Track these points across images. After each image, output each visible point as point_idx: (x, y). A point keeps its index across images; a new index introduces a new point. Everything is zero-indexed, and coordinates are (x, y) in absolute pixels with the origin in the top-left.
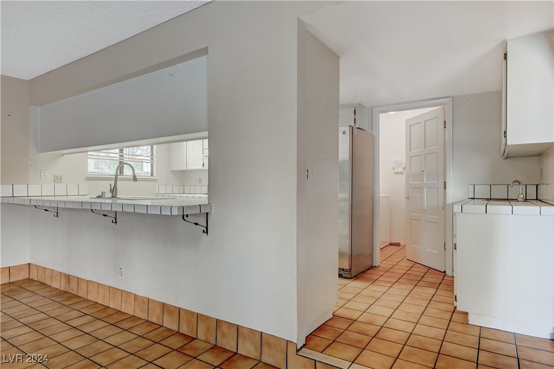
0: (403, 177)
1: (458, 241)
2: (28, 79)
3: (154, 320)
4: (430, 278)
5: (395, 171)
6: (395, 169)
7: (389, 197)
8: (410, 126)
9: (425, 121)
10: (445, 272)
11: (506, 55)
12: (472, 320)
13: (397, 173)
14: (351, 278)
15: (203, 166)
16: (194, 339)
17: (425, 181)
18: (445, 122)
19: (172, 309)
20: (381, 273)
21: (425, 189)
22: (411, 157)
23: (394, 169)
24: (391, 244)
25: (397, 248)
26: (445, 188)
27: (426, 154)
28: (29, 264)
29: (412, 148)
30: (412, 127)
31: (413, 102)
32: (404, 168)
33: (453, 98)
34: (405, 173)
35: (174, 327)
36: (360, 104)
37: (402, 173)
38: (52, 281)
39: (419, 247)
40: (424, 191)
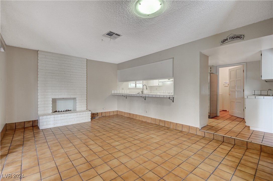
0: (228, 88)
1: (246, 106)
2: (117, 63)
3: (157, 124)
4: (238, 119)
5: (225, 86)
7: (222, 94)
8: (231, 71)
9: (236, 70)
10: (244, 118)
11: (261, 54)
12: (251, 128)
14: (210, 118)
16: (169, 128)
17: (236, 89)
18: (243, 70)
19: (163, 121)
20: (220, 118)
22: (231, 81)
23: (224, 85)
24: (223, 111)
25: (226, 112)
26: (244, 91)
27: (236, 81)
28: (117, 111)
29: (231, 78)
31: (231, 64)
32: (228, 85)
33: (246, 63)
34: (228, 86)
35: (164, 125)
36: (213, 66)
37: (227, 86)
38: (125, 115)
39: (234, 111)
40: (236, 92)
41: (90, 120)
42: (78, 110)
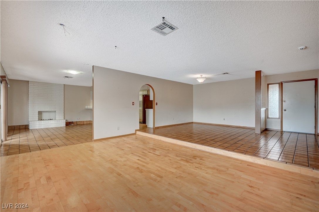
41: (65, 126)
42: (57, 119)
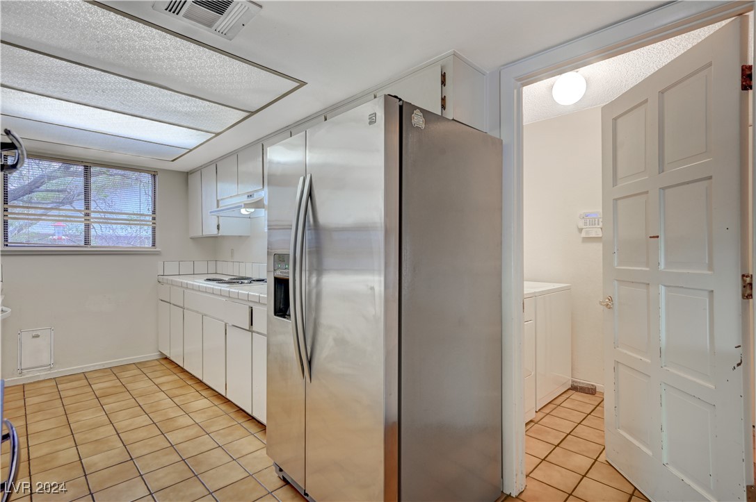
5: (583, 235)
6: (584, 231)
8: (615, 120)
9: (662, 93)
13: (588, 240)
15: (218, 229)
17: (662, 267)
18: (746, 68)
21: (662, 289)
22: (616, 200)
23: (581, 230)
24: (574, 388)
27: (664, 189)
29: (620, 174)
30: (619, 121)
32: (603, 229)
34: (604, 239)
36: (456, 57)
37: (598, 239)
40: (659, 292)
